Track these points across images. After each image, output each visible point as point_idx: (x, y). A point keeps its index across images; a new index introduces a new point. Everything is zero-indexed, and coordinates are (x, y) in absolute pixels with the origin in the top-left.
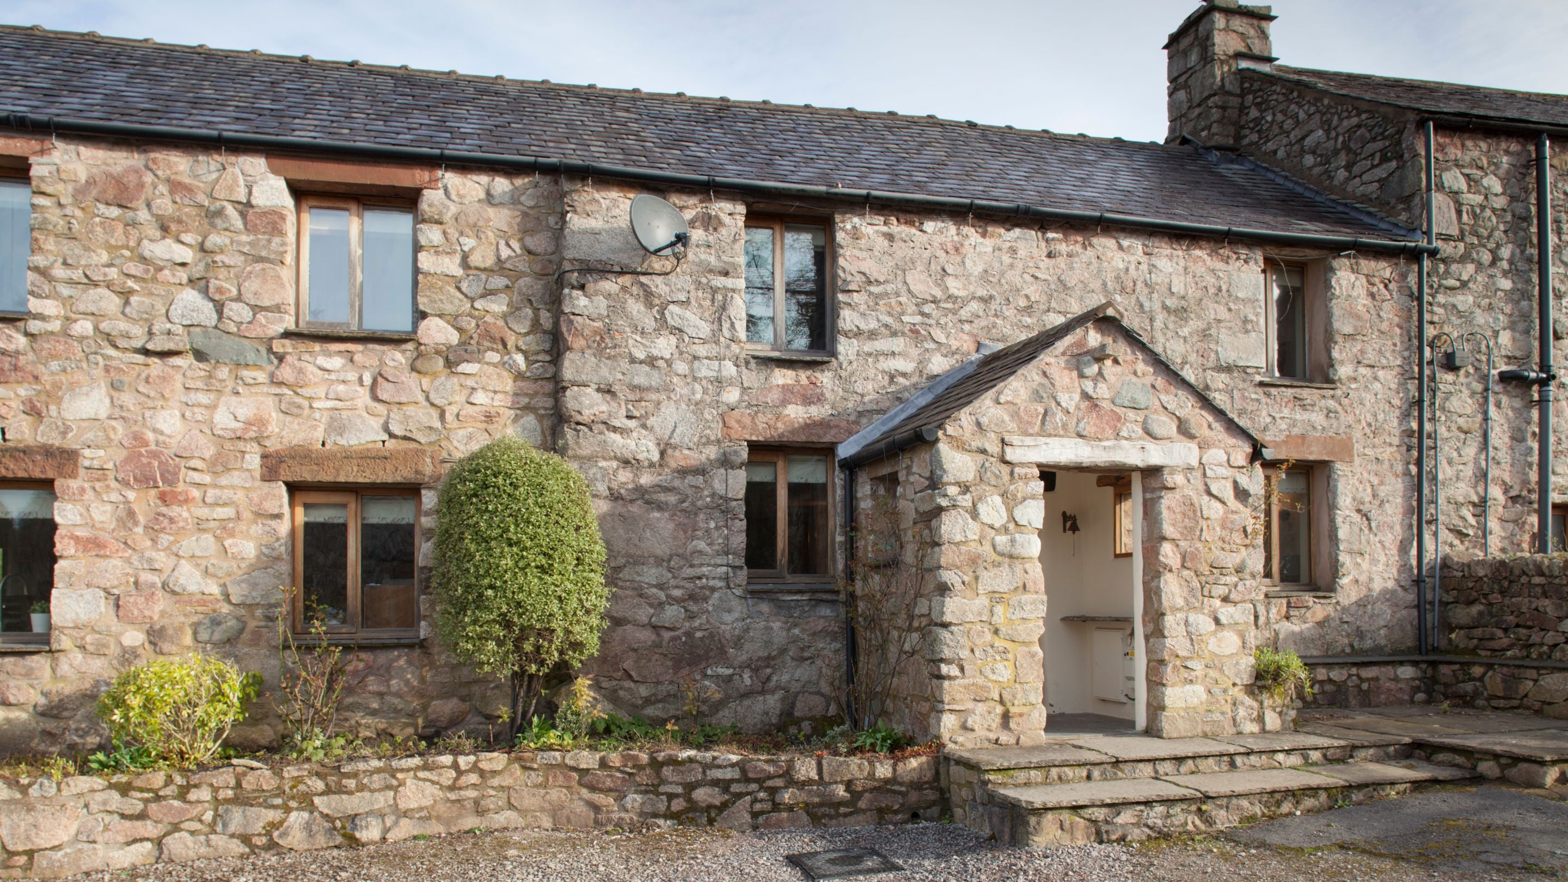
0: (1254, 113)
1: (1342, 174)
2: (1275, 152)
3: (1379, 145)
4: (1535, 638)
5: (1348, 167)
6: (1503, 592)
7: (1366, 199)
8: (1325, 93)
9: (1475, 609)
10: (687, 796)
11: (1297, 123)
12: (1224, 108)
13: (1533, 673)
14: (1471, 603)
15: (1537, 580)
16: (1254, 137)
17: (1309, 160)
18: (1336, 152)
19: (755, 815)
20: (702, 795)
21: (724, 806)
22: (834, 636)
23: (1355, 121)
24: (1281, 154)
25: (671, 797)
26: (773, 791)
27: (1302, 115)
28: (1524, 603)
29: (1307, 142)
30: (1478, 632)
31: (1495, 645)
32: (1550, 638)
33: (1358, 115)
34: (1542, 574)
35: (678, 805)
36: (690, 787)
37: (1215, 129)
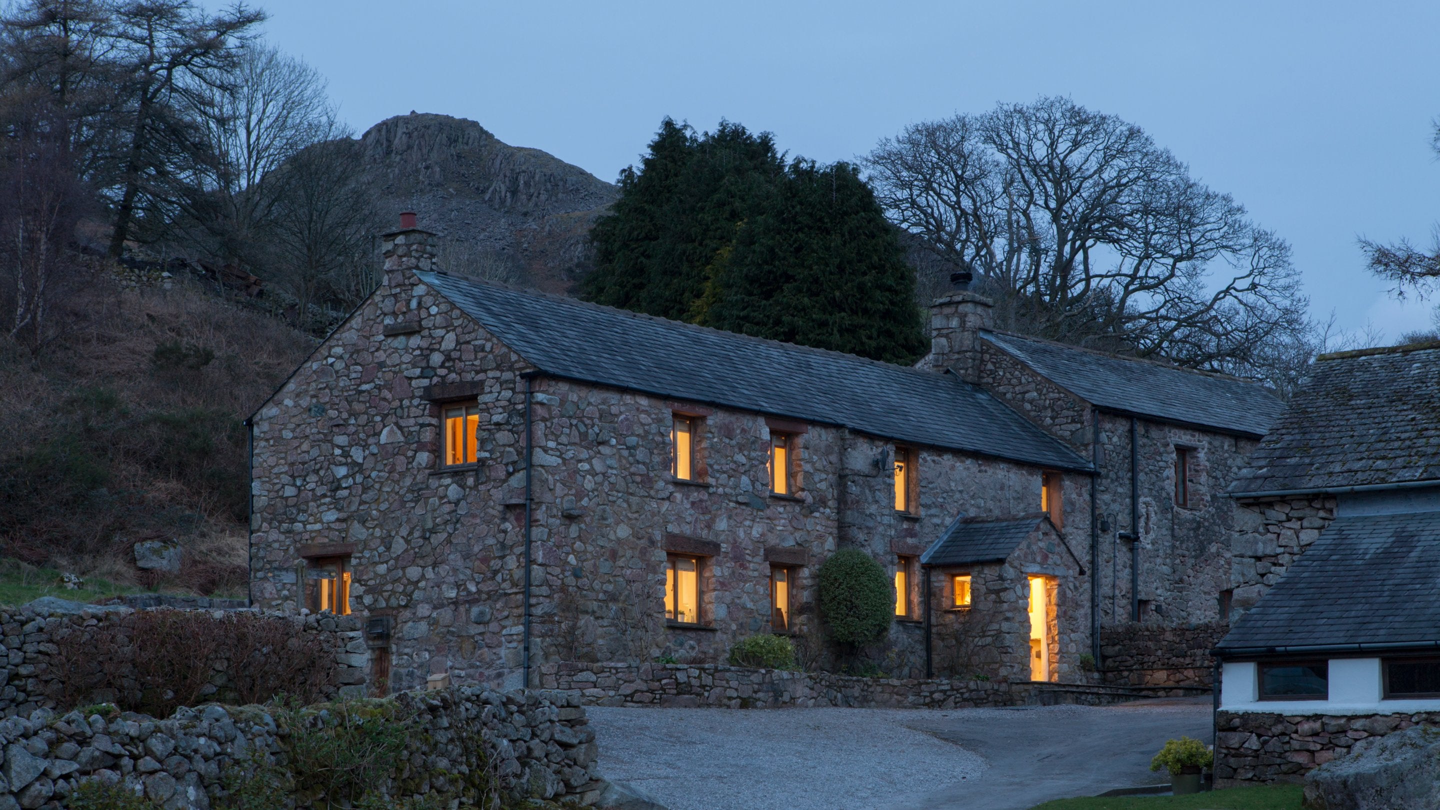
0: (990, 366)
1: (1048, 421)
2: (1005, 394)
3: (1072, 413)
4: (1146, 659)
5: (1053, 418)
6: (1131, 639)
7: (1063, 438)
8: (1039, 374)
9: (1117, 648)
10: (931, 696)
11: (1020, 383)
12: (974, 360)
13: (1150, 672)
14: (1114, 645)
15: (1146, 633)
16: (990, 380)
17: (1028, 406)
18: (1045, 408)
19: (956, 703)
20: (937, 696)
21: (944, 700)
22: (921, 643)
23: (1057, 395)
24: (1009, 396)
25: (925, 697)
26: (962, 694)
27: (1023, 381)
28: (1141, 644)
29: (1027, 395)
30: (1119, 659)
31: (1128, 664)
32: (1152, 659)
33: (1059, 393)
34: (1148, 630)
35: (928, 700)
36: (932, 693)
37: (970, 371)
